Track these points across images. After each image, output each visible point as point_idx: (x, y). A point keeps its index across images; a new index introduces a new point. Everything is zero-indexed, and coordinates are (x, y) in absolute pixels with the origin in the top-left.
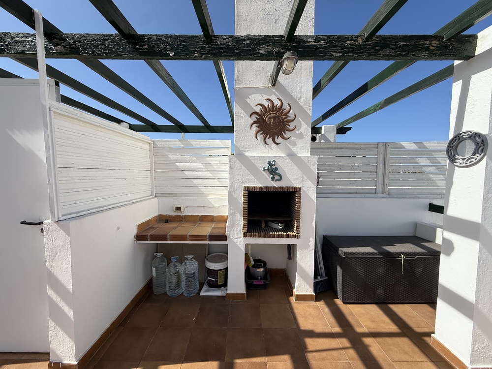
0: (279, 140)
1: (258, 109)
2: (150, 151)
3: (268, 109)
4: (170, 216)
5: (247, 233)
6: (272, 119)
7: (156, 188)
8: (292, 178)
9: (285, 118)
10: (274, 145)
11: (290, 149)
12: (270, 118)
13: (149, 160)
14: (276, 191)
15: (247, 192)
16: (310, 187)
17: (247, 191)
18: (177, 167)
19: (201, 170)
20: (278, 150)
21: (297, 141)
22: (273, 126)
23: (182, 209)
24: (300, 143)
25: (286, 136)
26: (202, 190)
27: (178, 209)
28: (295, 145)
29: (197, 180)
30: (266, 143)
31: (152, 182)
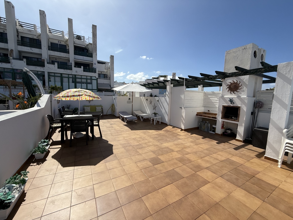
1: (229, 84)
4: (206, 112)
5: (222, 118)
8: (238, 103)
11: (239, 95)
15: (223, 107)
16: (244, 107)
18: (210, 99)
20: (235, 95)
23: (210, 111)
24: (243, 93)
28: (241, 94)
31: (203, 103)
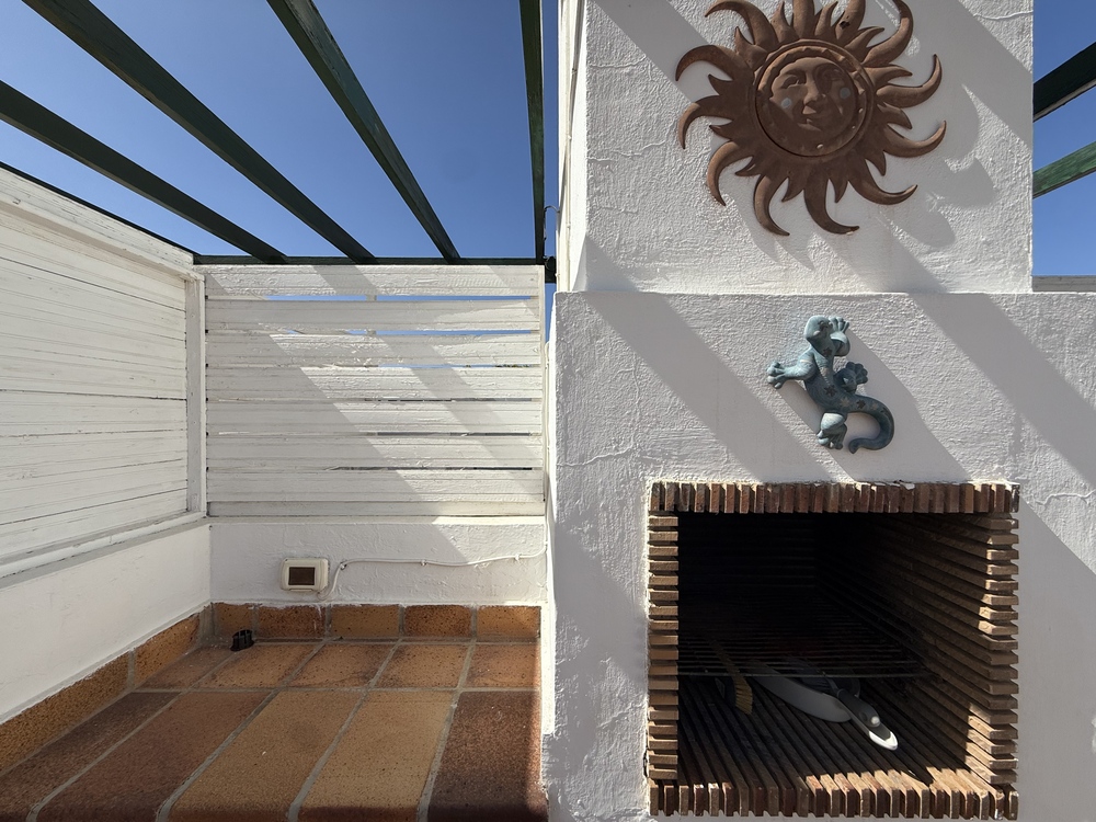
0: (848, 206)
1: (721, 33)
2: (191, 312)
3: (779, 30)
4: (265, 613)
5: (675, 783)
6: (810, 84)
7: (212, 476)
8: (949, 428)
9: (883, 80)
10: (818, 239)
11: (911, 262)
12: (799, 75)
13: (180, 353)
14: (855, 515)
15: (674, 521)
16: (1066, 485)
17: (675, 512)
18: (309, 386)
19: (412, 395)
20: (843, 265)
21: (953, 214)
22: (815, 121)
23: (322, 577)
24: (971, 227)
25: (888, 183)
26: (414, 485)
27: (302, 576)
29: (397, 440)
30: (772, 228)
31: (193, 452)
